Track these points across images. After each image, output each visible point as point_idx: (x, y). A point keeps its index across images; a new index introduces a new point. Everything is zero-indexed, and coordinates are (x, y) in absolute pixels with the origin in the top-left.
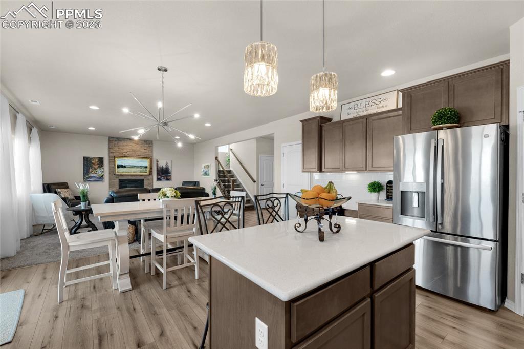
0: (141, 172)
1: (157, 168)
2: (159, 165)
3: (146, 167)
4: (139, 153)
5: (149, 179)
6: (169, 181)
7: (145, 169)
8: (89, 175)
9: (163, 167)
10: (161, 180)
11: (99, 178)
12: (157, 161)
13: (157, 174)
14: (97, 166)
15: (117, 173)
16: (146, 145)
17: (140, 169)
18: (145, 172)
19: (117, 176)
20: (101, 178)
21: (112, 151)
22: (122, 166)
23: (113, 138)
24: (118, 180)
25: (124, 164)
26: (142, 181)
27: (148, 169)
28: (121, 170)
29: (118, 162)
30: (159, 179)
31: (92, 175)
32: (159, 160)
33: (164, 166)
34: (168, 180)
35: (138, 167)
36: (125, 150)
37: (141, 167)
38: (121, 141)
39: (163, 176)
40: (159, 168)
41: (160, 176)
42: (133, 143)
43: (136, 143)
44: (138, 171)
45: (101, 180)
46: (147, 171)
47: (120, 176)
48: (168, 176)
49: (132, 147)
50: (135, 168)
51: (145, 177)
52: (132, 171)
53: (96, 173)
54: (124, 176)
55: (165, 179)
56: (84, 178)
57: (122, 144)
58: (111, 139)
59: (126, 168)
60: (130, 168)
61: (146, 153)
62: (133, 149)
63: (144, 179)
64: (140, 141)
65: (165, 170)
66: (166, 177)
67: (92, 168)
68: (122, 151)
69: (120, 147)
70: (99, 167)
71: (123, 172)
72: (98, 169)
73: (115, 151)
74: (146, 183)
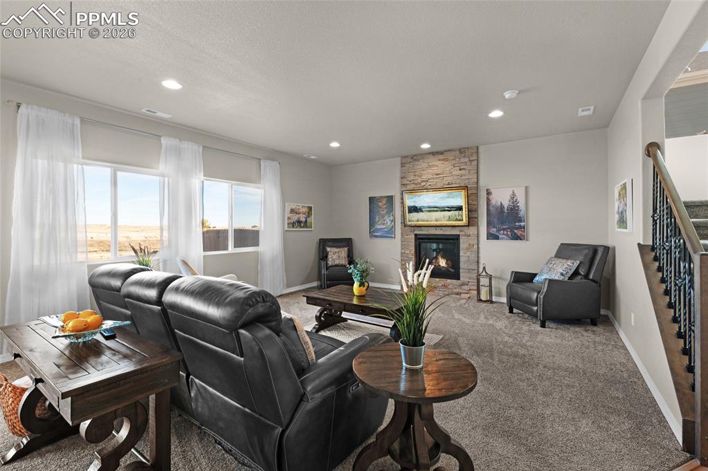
0: (449, 220)
1: (488, 210)
2: (493, 202)
3: (460, 208)
4: (449, 179)
5: (469, 236)
6: (518, 242)
7: (457, 212)
8: (376, 227)
9: (502, 206)
10: (497, 238)
11: (387, 232)
12: (489, 193)
13: (489, 224)
14: (385, 211)
15: (409, 223)
16: (463, 160)
17: (447, 212)
18: (457, 220)
19: (412, 229)
21: (405, 182)
22: (416, 207)
23: (407, 157)
24: (413, 236)
25: (418, 205)
26: (456, 239)
27: (464, 212)
28: (415, 216)
29: (410, 201)
30: (491, 236)
31: (379, 227)
32: (492, 190)
33: (506, 204)
34: (516, 238)
35: (443, 209)
36: (424, 177)
37: (450, 209)
38: (418, 160)
39: (504, 229)
40: (491, 209)
41: (495, 230)
42: (439, 160)
43: (443, 160)
44: (444, 218)
45: (389, 235)
46: (462, 216)
47: (416, 228)
48: (516, 229)
49: (436, 168)
50: (437, 211)
51: (461, 231)
52: (434, 218)
53: (384, 224)
54: (423, 228)
55: (507, 235)
56: (370, 232)
57: (420, 167)
58: (405, 160)
59: (422, 211)
60: (429, 211)
61: (463, 177)
62: (438, 172)
63: (459, 235)
64: (453, 153)
65: (508, 213)
66: (512, 231)
67: (379, 215)
68: (420, 180)
69: (417, 173)
70: (387, 212)
71: (418, 221)
72: (386, 217)
73: (409, 182)
74: (463, 244)
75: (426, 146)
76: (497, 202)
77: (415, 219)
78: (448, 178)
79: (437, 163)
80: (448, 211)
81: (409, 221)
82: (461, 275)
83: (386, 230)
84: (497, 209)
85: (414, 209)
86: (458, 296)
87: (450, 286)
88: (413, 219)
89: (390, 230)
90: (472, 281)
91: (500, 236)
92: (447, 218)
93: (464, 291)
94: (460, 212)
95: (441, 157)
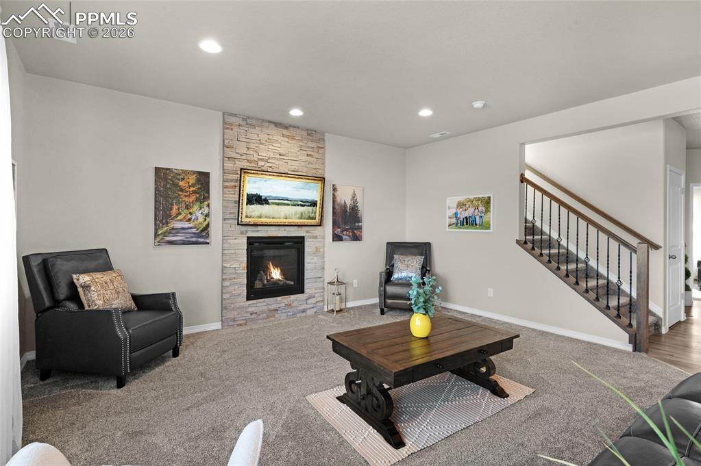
0: (301, 217)
1: (334, 208)
2: (338, 200)
3: (314, 204)
4: (295, 164)
5: (316, 237)
6: (357, 243)
7: (310, 208)
8: (171, 226)
9: (345, 206)
10: (341, 239)
11: (198, 235)
12: (335, 189)
13: (335, 223)
14: (193, 197)
15: (245, 220)
16: (311, 144)
17: (299, 207)
18: (310, 218)
19: (245, 228)
20: (201, 236)
22: (260, 197)
23: (235, 115)
24: (245, 241)
26: (299, 242)
27: (318, 208)
28: (257, 209)
30: (336, 237)
31: (179, 225)
32: (338, 187)
33: (349, 203)
34: (356, 238)
35: (296, 203)
36: (264, 154)
37: (304, 203)
38: (254, 126)
39: (347, 230)
40: (337, 207)
41: (339, 230)
42: (283, 135)
43: (288, 137)
44: (295, 215)
45: (202, 240)
46: (315, 213)
47: (249, 228)
48: (356, 229)
49: (279, 145)
50: (288, 205)
51: (308, 232)
52: (282, 215)
53: (189, 220)
54: (259, 228)
55: (349, 236)
56: (156, 235)
57: (255, 137)
58: (230, 120)
59: (268, 204)
60: (278, 204)
61: (310, 166)
62: (282, 152)
63: (303, 238)
64: (299, 132)
65: (350, 212)
66: (353, 232)
67: (179, 203)
68: (256, 156)
69: (252, 146)
70: (197, 200)
71: (260, 217)
72: (196, 207)
73: (238, 156)
74: (309, 247)
75: (296, 113)
76: (341, 200)
77: (257, 214)
78: (293, 163)
79: (281, 139)
80: (302, 205)
81: (247, 217)
82: (306, 286)
83: (194, 230)
84: (341, 207)
85: (255, 199)
86: (304, 314)
87: (295, 304)
88: (253, 214)
89: (202, 231)
90: (318, 291)
91: (344, 237)
92: (299, 215)
93: (311, 306)
94: (314, 208)
95: (285, 132)
